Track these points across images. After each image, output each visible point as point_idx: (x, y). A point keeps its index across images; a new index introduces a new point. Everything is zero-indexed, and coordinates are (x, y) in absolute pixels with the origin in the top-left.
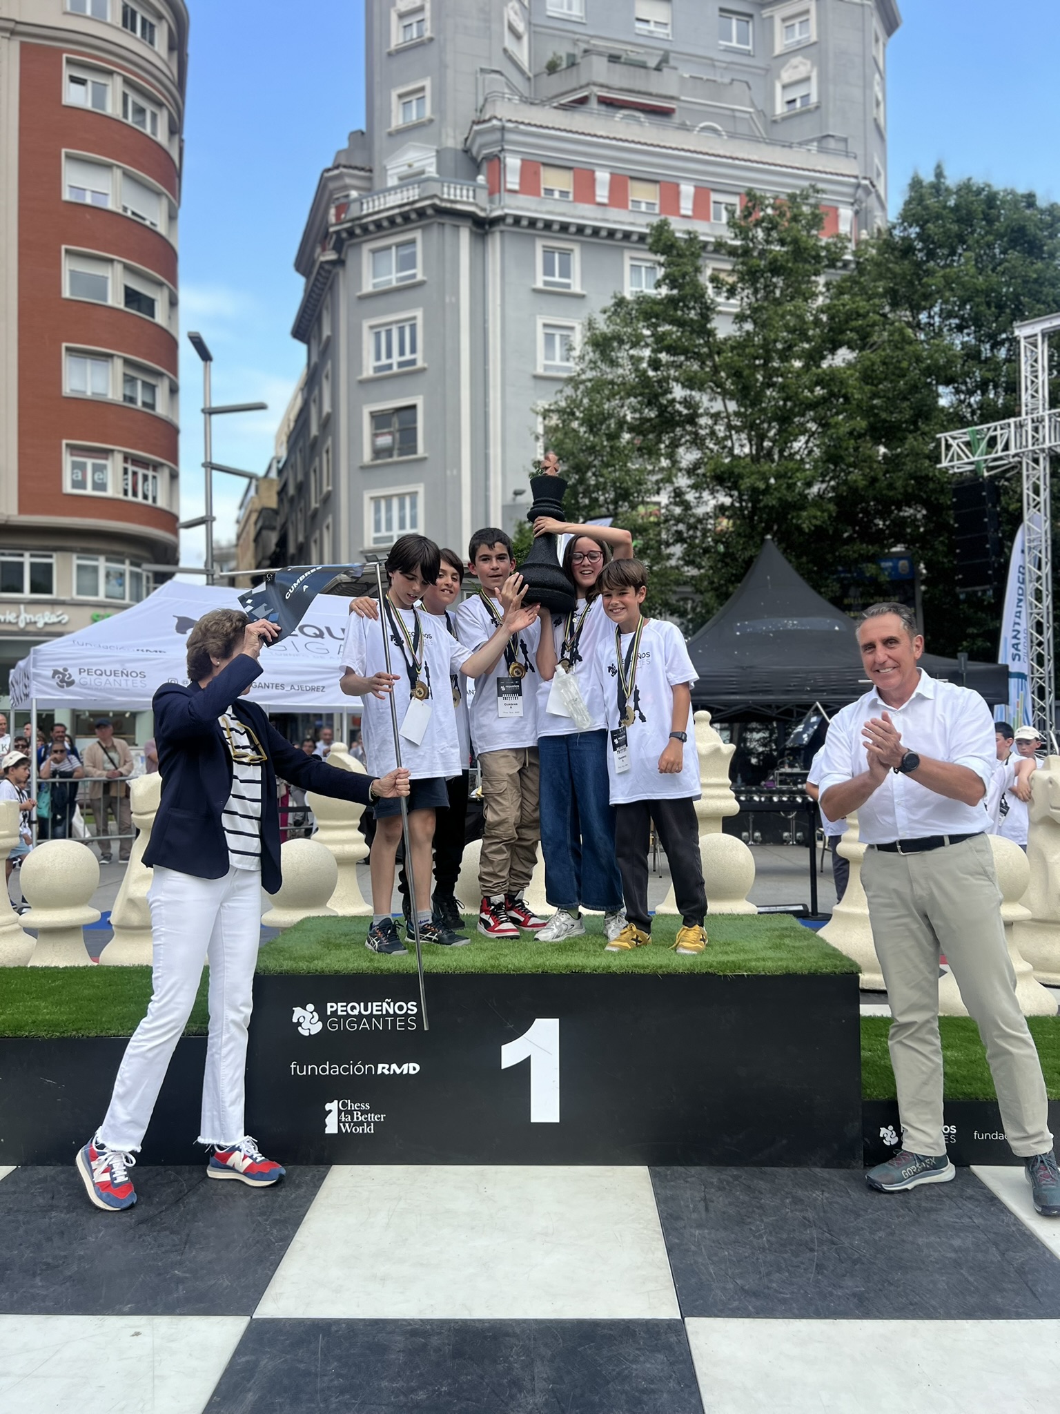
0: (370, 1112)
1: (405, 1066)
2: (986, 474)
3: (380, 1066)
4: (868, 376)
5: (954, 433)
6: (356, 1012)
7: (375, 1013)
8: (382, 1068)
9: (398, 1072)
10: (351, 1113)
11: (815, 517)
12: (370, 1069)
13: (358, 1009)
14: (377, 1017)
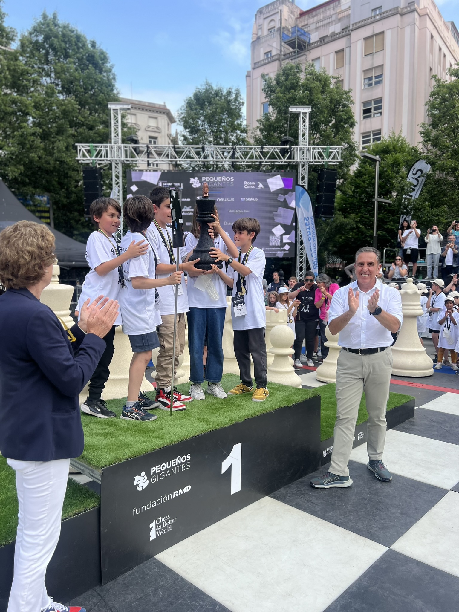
0: (170, 519)
1: (185, 489)
2: (98, 166)
3: (174, 493)
4: (37, 106)
5: (84, 145)
6: (164, 468)
7: (173, 466)
8: (176, 494)
9: (182, 493)
10: (161, 524)
11: (14, 172)
12: (170, 496)
13: (166, 466)
14: (173, 468)
